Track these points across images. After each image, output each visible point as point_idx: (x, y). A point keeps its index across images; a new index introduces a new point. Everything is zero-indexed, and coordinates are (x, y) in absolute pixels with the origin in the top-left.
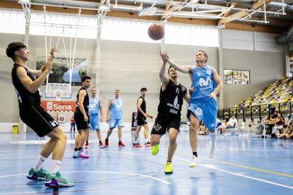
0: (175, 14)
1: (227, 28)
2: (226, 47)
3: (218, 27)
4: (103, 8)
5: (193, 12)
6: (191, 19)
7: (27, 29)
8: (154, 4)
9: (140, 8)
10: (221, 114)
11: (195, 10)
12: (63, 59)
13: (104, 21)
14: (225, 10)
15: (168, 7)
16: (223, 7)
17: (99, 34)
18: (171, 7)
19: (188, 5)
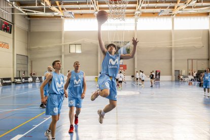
4: (137, 12)
5: (193, 8)
9: (159, 10)
12: (118, 42)
13: (139, 20)
15: (176, 8)
17: (136, 27)
18: (178, 7)
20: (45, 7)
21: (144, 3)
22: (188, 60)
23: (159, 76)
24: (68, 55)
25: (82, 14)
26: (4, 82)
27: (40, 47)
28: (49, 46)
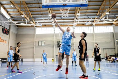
0: (97, 23)
1: (116, 26)
2: (116, 32)
3: (113, 25)
4: (74, 24)
5: (103, 22)
6: (103, 24)
7: (54, 32)
8: (90, 21)
9: (86, 23)
10: (117, 55)
11: (104, 21)
13: (75, 28)
14: (115, 20)
15: (94, 21)
16: (114, 19)
18: (95, 21)
19: (101, 20)
20: (27, 21)
21: (78, 19)
22: (103, 49)
23: (88, 58)
24: (37, 47)
25: (45, 25)
26: (3, 60)
27: (23, 42)
28: (28, 42)
